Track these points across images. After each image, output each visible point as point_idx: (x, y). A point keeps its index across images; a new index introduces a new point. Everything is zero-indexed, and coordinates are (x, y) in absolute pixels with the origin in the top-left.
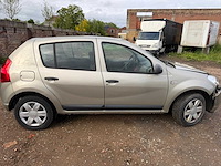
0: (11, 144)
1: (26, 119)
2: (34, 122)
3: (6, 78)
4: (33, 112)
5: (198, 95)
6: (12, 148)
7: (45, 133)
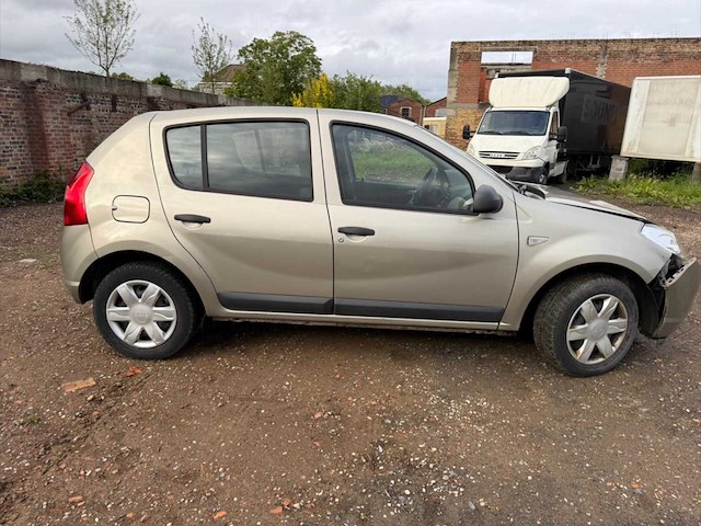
0: (81, 384)
1: (123, 325)
2: (144, 336)
3: (76, 215)
4: (141, 308)
5: (611, 282)
6: (82, 394)
7: (170, 368)
